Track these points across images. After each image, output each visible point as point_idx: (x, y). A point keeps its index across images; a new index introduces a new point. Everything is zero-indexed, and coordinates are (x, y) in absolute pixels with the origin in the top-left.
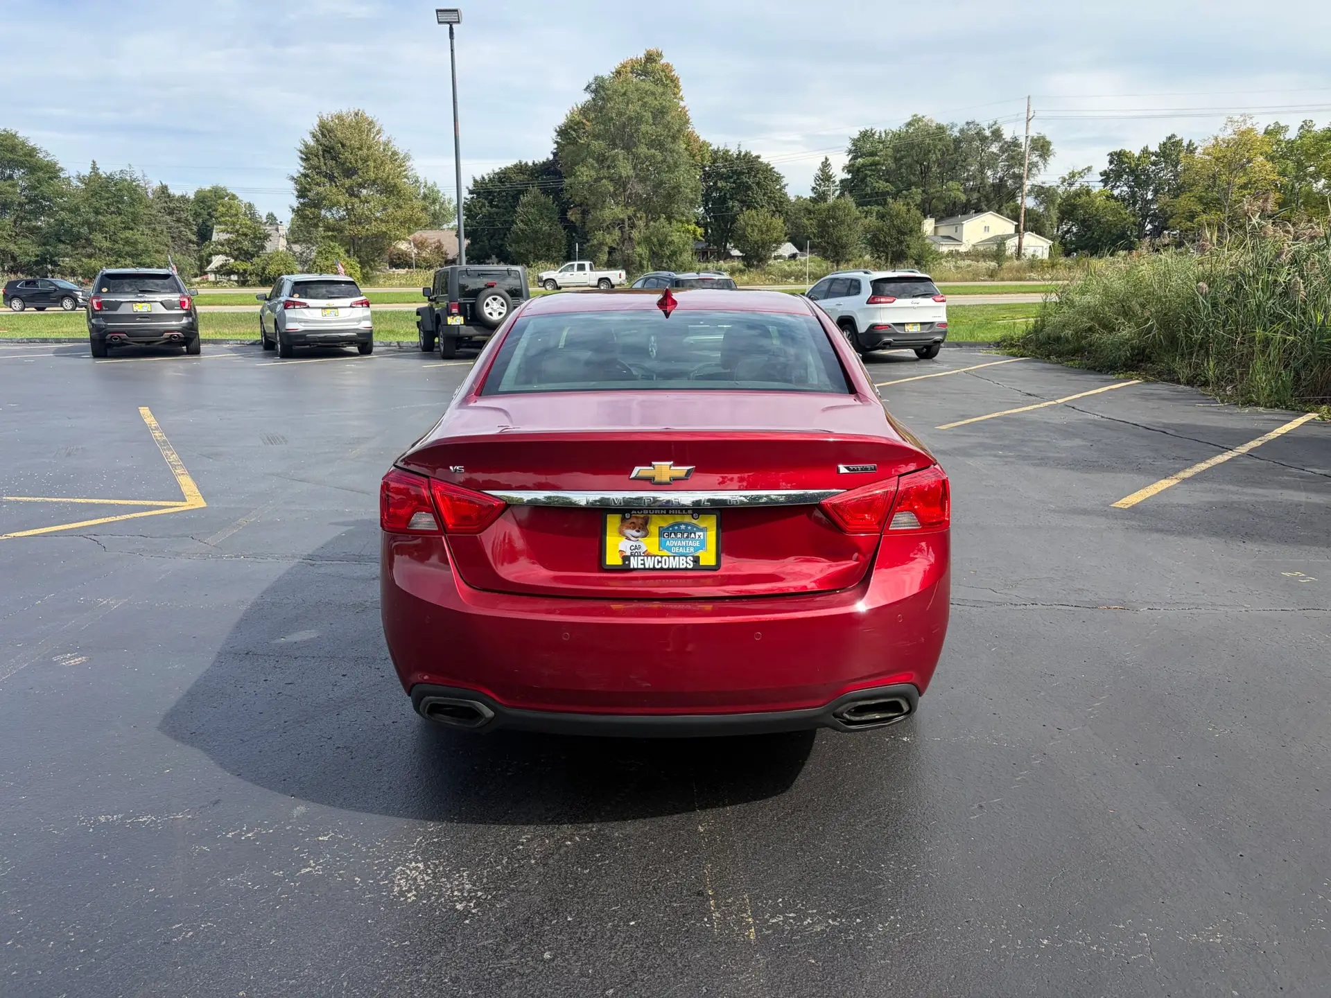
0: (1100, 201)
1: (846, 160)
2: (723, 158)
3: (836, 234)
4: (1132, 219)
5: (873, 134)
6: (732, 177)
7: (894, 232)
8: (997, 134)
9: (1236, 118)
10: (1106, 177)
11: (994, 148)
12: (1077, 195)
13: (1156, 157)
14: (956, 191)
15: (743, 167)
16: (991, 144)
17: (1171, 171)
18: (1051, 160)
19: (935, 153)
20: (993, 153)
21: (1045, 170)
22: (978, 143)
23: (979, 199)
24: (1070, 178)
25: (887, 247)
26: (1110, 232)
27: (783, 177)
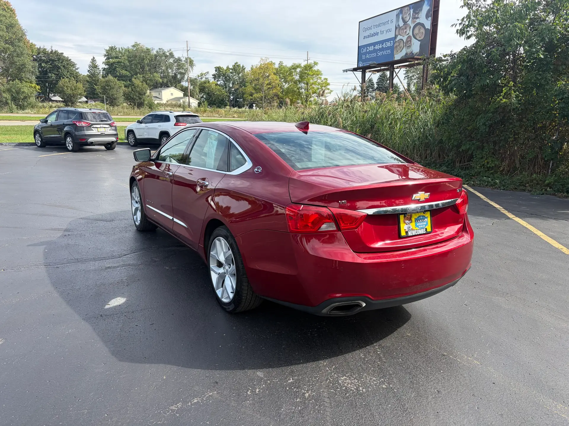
0: (213, 86)
1: (104, 59)
2: (43, 53)
3: (111, 93)
4: (226, 94)
5: (116, 49)
6: (49, 62)
7: (137, 94)
8: (172, 55)
9: (264, 58)
10: (215, 76)
11: (171, 60)
12: (205, 83)
13: (232, 70)
14: (158, 77)
15: (55, 57)
16: (170, 59)
17: (237, 76)
18: (194, 68)
19: (146, 60)
20: (171, 62)
21: (192, 72)
22: (163, 58)
23: (167, 82)
24: (201, 76)
25: (134, 100)
26: (218, 99)
27: (76, 64)
